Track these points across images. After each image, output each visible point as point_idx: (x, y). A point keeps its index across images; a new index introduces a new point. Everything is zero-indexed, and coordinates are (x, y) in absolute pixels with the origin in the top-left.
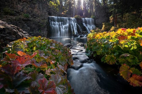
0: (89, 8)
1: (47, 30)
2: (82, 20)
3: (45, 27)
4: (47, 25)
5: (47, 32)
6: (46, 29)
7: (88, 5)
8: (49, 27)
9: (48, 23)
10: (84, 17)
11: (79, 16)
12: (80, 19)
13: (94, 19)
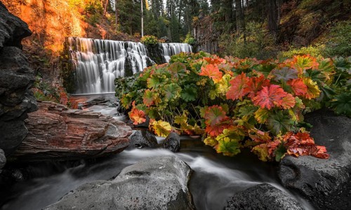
0: (182, 18)
1: (62, 76)
2: (162, 48)
3: (54, 67)
4: (60, 59)
5: (62, 80)
6: (58, 71)
7: (180, 10)
8: (67, 67)
9: (63, 55)
10: (166, 42)
11: (154, 37)
12: (157, 45)
13: (192, 45)
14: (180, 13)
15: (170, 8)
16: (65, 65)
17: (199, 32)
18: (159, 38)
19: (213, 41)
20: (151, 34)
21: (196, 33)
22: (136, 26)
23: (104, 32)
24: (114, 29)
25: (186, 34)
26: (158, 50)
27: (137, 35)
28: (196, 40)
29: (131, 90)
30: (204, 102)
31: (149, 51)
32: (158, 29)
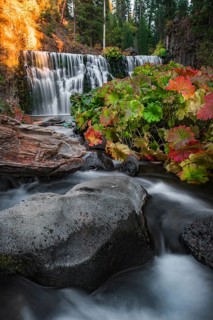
0: (153, 23)
1: (18, 94)
2: (126, 61)
3: (10, 84)
4: (16, 77)
5: (17, 99)
6: (14, 90)
7: (151, 12)
8: (22, 85)
9: (19, 72)
10: (132, 54)
11: (117, 48)
12: (121, 58)
13: (162, 57)
14: (151, 16)
15: (139, 10)
16: (20, 83)
17: (173, 41)
18: (123, 50)
19: (190, 52)
20: (113, 45)
21: (170, 41)
22: (97, 35)
23: (61, 43)
24: (72, 39)
25: (157, 43)
26: (121, 64)
27: (98, 46)
28: (167, 52)
29: (88, 108)
30: (170, 124)
31: (111, 66)
32: (122, 38)
